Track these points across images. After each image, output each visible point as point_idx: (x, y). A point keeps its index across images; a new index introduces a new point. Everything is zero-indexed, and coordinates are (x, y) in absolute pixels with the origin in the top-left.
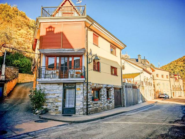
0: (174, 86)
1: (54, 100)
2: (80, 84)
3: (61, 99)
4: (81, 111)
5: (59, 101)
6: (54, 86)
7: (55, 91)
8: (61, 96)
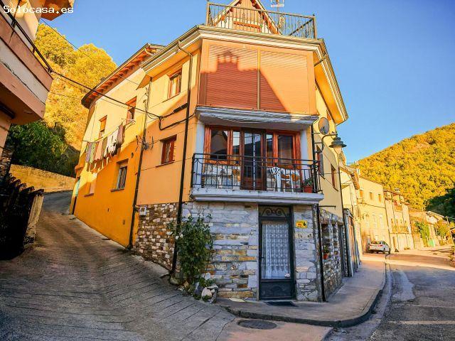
0: (393, 221)
1: (234, 253)
2: (305, 210)
3: (254, 253)
4: (312, 291)
5: (249, 259)
6: (233, 212)
7: (236, 225)
8: (254, 240)
